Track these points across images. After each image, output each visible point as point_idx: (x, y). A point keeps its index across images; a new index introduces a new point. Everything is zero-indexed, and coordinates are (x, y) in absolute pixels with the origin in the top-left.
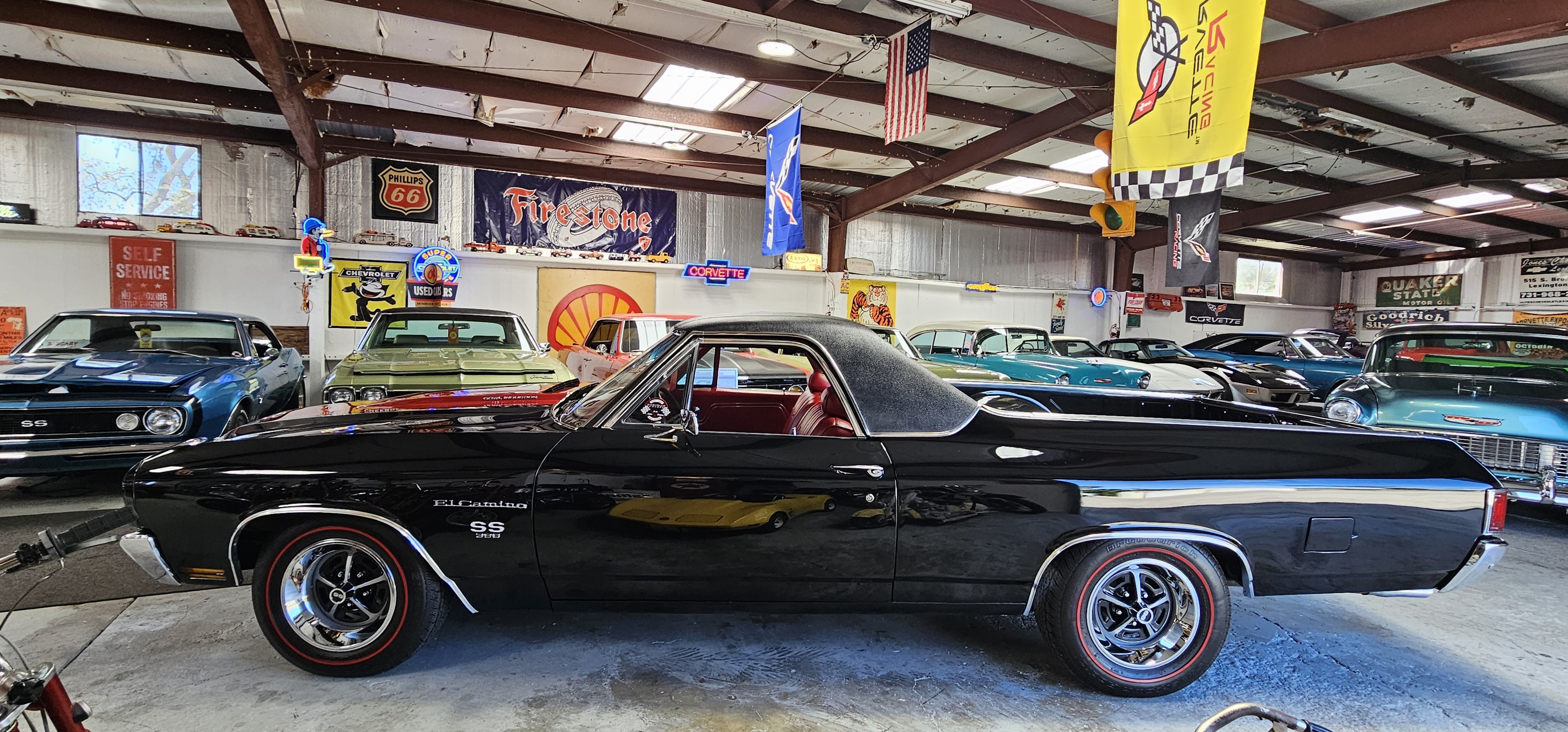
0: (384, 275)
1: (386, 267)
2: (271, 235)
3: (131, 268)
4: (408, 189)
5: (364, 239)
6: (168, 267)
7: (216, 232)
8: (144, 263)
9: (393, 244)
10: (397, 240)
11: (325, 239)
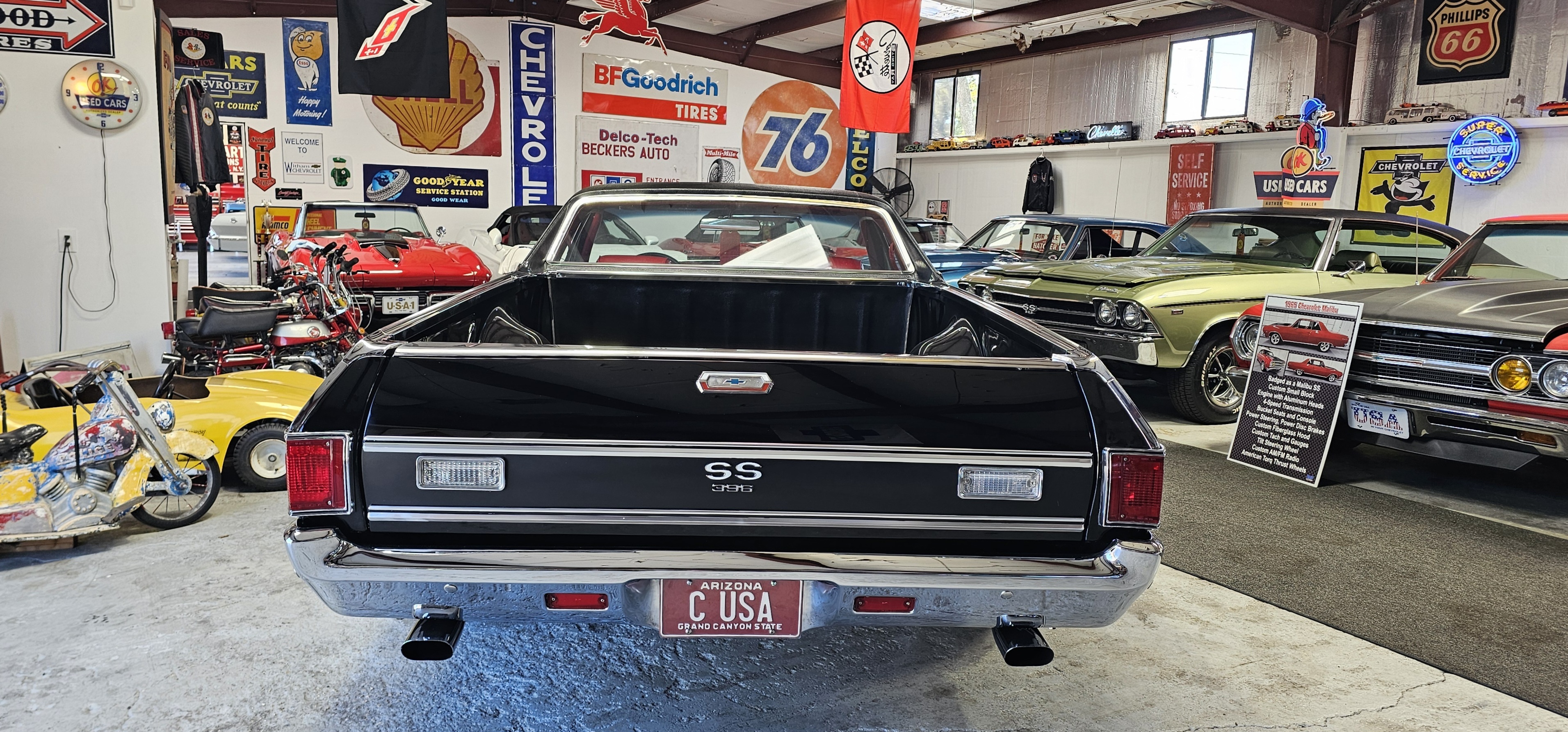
0: (1425, 166)
3: (1182, 177)
4: (1465, 29)
5: (1395, 117)
6: (1207, 174)
7: (1255, 128)
8: (1191, 171)
9: (1433, 119)
10: (1435, 113)
11: (1324, 124)
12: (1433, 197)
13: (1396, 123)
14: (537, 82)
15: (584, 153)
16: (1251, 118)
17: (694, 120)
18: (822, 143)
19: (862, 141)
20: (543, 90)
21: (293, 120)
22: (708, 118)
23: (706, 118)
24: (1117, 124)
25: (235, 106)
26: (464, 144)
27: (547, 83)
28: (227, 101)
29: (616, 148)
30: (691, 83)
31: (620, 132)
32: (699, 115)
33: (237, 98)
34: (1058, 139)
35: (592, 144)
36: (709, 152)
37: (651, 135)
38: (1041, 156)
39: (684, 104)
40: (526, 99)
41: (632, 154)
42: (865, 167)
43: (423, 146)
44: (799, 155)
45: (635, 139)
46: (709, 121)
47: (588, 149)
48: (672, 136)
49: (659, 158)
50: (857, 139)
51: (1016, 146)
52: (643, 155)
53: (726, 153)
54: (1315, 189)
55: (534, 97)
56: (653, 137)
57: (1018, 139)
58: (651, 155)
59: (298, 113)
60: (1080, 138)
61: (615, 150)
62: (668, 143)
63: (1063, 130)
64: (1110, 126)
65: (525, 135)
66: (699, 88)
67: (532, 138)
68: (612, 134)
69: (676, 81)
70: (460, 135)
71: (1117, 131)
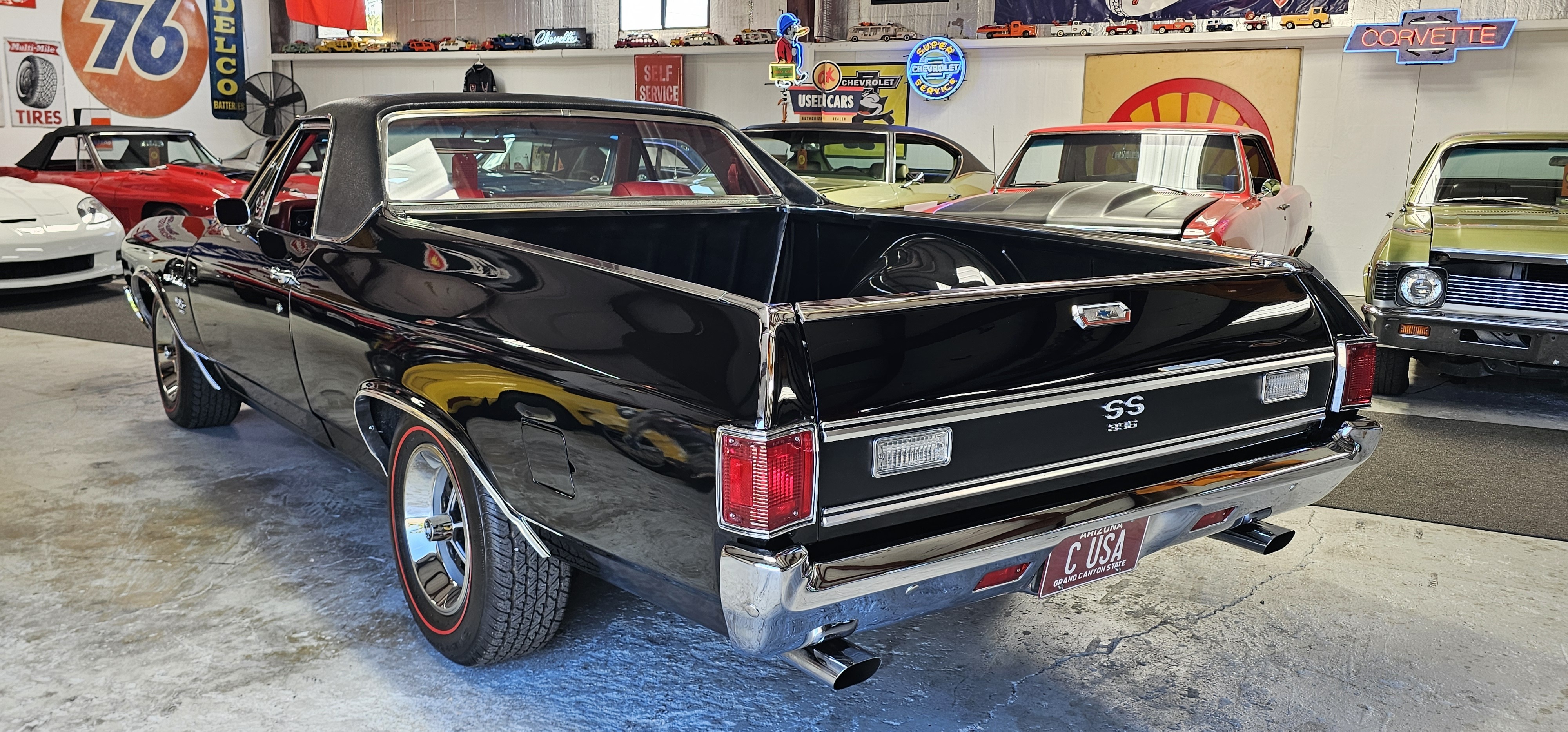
0: (883, 82)
1: (884, 71)
2: (763, 40)
3: (650, 90)
5: (856, 34)
6: (677, 87)
7: (720, 41)
8: (660, 84)
9: (893, 38)
10: (891, 32)
11: (801, 39)
12: (892, 112)
13: (858, 40)
16: (714, 30)
18: (173, 37)
19: (226, 35)
24: (570, 30)
34: (498, 44)
38: (479, 63)
42: (233, 71)
44: (144, 52)
50: (219, 34)
51: (443, 50)
53: (41, 48)
54: (844, 105)
57: (445, 43)
60: (525, 44)
63: (502, 34)
64: (560, 32)
71: (570, 38)
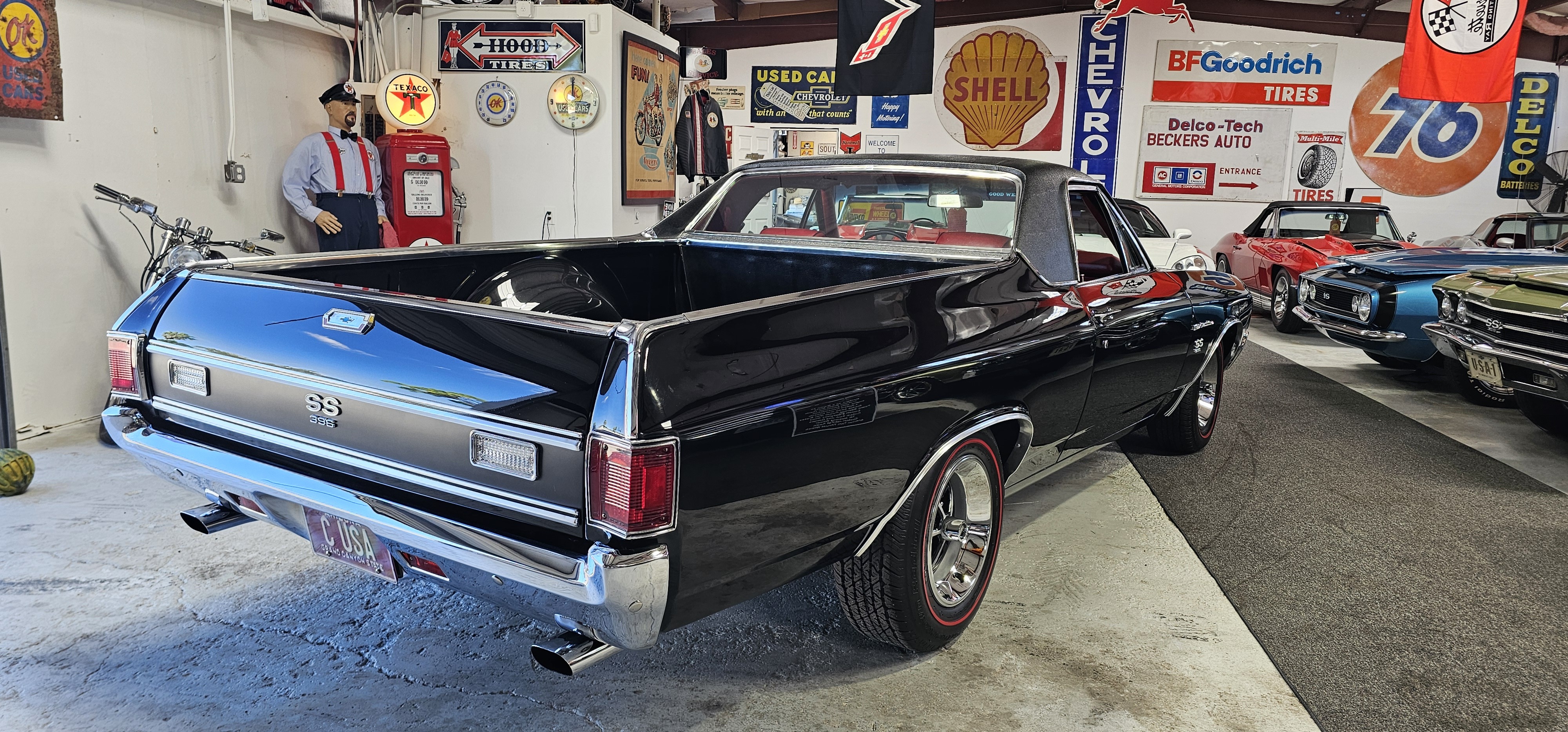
14: (1104, 74)
15: (1149, 144)
17: (1287, 103)
18: (1468, 123)
19: (1531, 116)
20: (1110, 82)
21: (876, 124)
22: (1306, 99)
23: (1303, 100)
25: (832, 115)
26: (1025, 140)
27: (1116, 75)
28: (826, 110)
29: (1187, 138)
30: (1286, 61)
31: (1193, 121)
32: (1294, 97)
33: (835, 108)
35: (1159, 135)
36: (1302, 138)
37: (1229, 122)
39: (1275, 85)
40: (1091, 93)
41: (1205, 143)
43: (985, 143)
44: (1431, 137)
45: (1211, 126)
46: (1306, 103)
47: (1153, 139)
48: (1256, 122)
49: (1237, 146)
50: (1523, 116)
52: (1219, 143)
53: (1327, 139)
55: (1099, 90)
56: (1232, 124)
58: (1228, 144)
59: (881, 118)
61: (1185, 140)
62: (1251, 129)
65: (1087, 128)
66: (1297, 66)
67: (1094, 131)
68: (1184, 123)
69: (1267, 61)
70: (1022, 131)
